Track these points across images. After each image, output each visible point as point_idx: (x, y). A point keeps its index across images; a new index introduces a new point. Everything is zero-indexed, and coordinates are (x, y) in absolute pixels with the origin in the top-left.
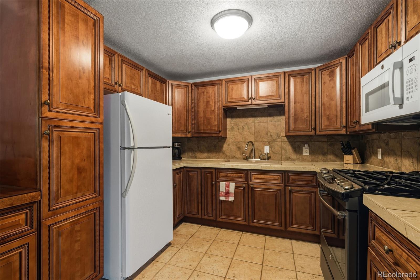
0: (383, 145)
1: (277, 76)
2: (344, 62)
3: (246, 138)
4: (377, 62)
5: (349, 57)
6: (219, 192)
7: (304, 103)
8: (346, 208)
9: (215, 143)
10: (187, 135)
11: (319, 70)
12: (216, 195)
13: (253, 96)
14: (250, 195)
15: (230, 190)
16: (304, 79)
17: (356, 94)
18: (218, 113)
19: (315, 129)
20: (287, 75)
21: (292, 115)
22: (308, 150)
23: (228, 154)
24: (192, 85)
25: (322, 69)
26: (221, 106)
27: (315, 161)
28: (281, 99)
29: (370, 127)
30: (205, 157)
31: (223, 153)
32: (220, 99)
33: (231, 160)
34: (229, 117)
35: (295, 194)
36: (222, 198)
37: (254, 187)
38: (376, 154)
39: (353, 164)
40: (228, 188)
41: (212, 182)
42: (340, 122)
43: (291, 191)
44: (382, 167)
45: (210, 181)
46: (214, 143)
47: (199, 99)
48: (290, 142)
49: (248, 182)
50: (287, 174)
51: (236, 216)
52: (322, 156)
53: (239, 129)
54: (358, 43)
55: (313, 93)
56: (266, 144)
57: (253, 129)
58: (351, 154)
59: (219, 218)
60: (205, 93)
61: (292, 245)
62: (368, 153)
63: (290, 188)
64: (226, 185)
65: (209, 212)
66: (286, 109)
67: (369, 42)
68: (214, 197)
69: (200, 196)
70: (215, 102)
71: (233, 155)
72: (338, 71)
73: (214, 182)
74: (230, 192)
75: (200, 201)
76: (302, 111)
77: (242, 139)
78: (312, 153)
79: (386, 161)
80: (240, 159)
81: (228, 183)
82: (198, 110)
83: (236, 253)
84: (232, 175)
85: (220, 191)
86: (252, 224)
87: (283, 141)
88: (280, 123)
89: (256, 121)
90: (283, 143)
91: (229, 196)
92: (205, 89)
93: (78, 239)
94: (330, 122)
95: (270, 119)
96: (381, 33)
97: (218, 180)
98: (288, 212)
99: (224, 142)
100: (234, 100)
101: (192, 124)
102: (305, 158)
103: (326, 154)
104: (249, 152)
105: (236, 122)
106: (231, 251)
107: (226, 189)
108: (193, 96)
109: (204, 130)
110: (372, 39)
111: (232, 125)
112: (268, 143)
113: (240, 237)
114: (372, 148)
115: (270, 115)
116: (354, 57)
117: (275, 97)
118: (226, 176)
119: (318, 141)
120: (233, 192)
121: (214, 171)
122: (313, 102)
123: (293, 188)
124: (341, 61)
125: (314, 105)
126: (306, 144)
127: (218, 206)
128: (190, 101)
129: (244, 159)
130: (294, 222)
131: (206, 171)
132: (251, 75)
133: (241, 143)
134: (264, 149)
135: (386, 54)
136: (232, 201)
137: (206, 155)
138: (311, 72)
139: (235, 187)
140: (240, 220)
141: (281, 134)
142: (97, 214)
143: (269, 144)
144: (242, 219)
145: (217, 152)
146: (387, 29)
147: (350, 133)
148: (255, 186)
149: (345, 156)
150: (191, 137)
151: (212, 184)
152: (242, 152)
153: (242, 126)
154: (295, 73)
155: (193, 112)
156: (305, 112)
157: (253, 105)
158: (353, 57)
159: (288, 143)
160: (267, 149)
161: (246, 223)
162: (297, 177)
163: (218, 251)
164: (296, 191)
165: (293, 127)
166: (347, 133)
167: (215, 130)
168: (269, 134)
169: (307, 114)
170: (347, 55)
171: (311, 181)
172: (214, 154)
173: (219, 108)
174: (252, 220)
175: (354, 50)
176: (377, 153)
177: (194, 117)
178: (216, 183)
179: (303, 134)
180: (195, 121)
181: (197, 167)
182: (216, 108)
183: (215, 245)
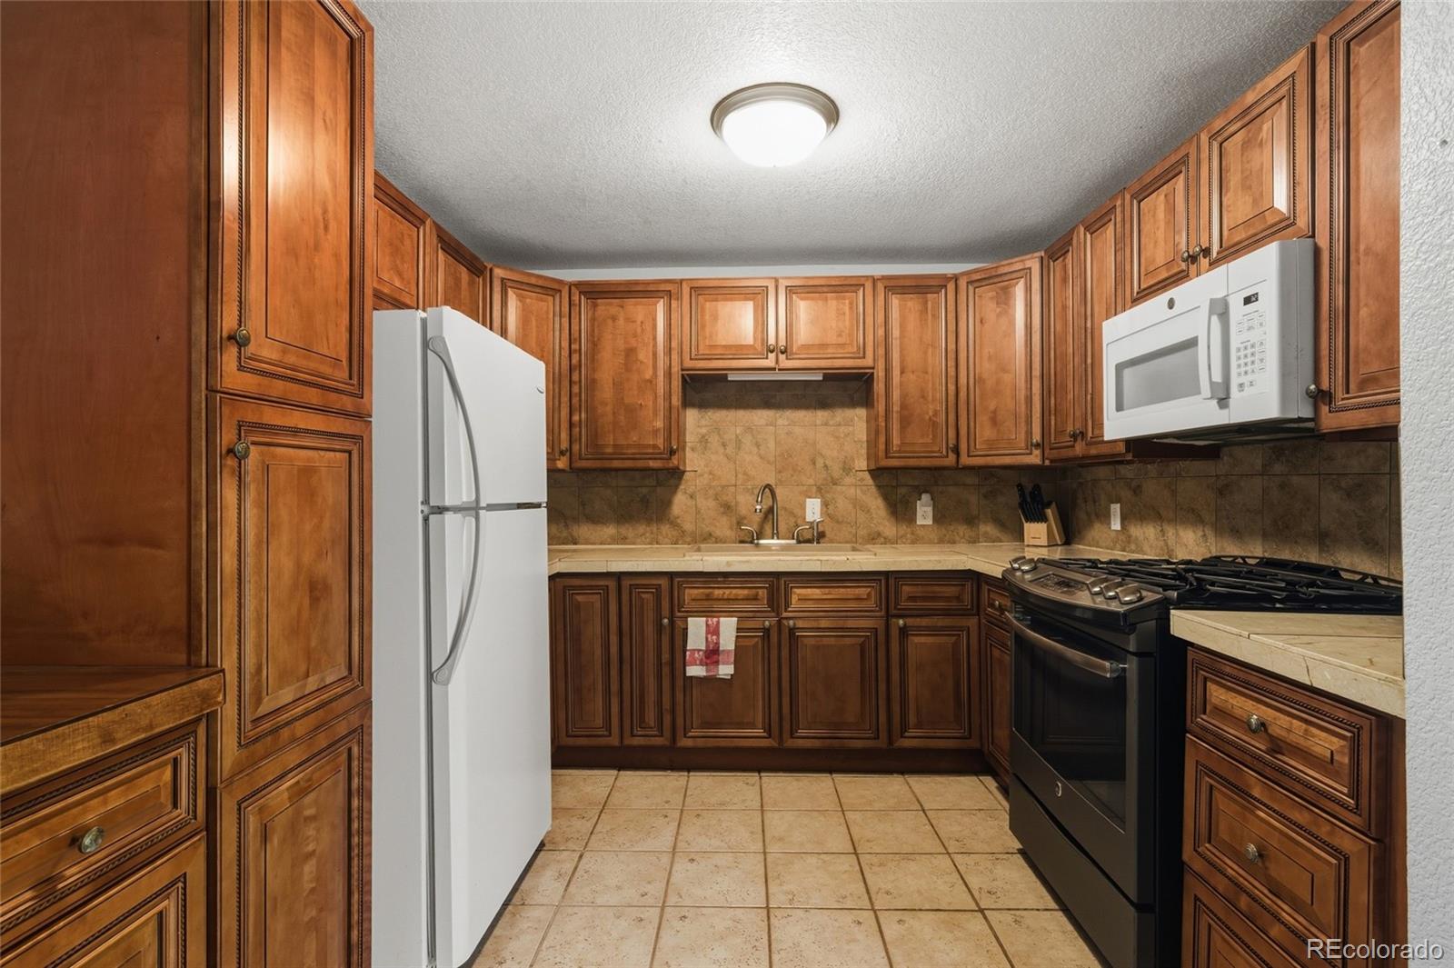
0: (1126, 494)
1: (853, 288)
2: (1035, 266)
3: (748, 475)
4: (1142, 287)
5: (1050, 257)
6: (685, 651)
7: (927, 373)
8: (1132, 648)
9: (644, 490)
10: (555, 464)
11: (968, 283)
12: (672, 663)
13: (782, 343)
14: (785, 653)
15: (721, 641)
16: (926, 303)
17: (1076, 359)
18: (665, 388)
19: (956, 450)
20: (880, 286)
21: (896, 408)
22: (929, 510)
23: (688, 526)
24: (573, 288)
25: (977, 281)
26: (676, 369)
27: (949, 542)
28: (864, 357)
29: (1122, 448)
30: (609, 540)
31: (671, 523)
32: (674, 344)
33: (702, 546)
34: (693, 405)
35: (916, 640)
36: (695, 671)
37: (797, 626)
38: (1105, 517)
39: (1049, 546)
40: (714, 637)
41: (661, 620)
42: (1027, 432)
43: (904, 632)
44: (1124, 551)
45: (650, 615)
46: (639, 489)
47: (599, 339)
48: (879, 487)
49: (778, 614)
50: (892, 581)
51: (741, 725)
52: (965, 527)
53: (724, 445)
54: (1081, 227)
55: (952, 346)
56: (809, 494)
57: (772, 444)
58: (1043, 518)
59: (685, 736)
60: (621, 322)
61: (910, 787)
62: (1082, 516)
63: (901, 622)
64: (707, 625)
65: (647, 720)
66: (879, 387)
67: (1119, 230)
68: (666, 670)
69: (614, 672)
70: (655, 354)
71: (708, 529)
72: (1019, 291)
73: (666, 621)
74: (721, 649)
75: (615, 687)
76: (923, 397)
77: (736, 476)
78: (939, 518)
79: (1134, 535)
80: (730, 543)
81: (715, 620)
82: (596, 377)
83: (767, 835)
84: (727, 591)
85: (688, 648)
86: (790, 743)
87: (860, 483)
88: (851, 428)
89: (780, 422)
90: (862, 490)
91: (717, 663)
92: (621, 309)
93: (310, 848)
94: (998, 431)
95: (822, 416)
96: (1154, 216)
97: (679, 611)
98: (896, 693)
99: (677, 487)
100: (722, 352)
101: (571, 425)
102: (921, 532)
103: (976, 521)
104: (757, 518)
105: (715, 421)
106: (752, 833)
107: (709, 639)
108: (575, 327)
109: (615, 446)
110: (1128, 226)
111: (704, 431)
112: (817, 491)
113: (758, 787)
114: (1095, 502)
115: (823, 404)
116: (1067, 260)
117: (846, 351)
118: (708, 598)
119: (956, 485)
120: (732, 647)
121: (664, 582)
122: (952, 372)
123: (910, 621)
124: (1028, 264)
125: (954, 379)
126: (923, 492)
127: (680, 696)
128: (565, 344)
129: (742, 542)
130: (912, 719)
131: (637, 585)
132: (774, 276)
133: (732, 489)
134: (804, 509)
135: (1168, 270)
136: (729, 677)
137: (610, 530)
138: (946, 286)
139: (739, 630)
140: (754, 735)
141: (856, 462)
142: (355, 750)
143: (820, 491)
144: (759, 732)
145: (649, 521)
146: (1171, 209)
147: (1051, 461)
148: (800, 624)
149: (1027, 525)
150: (568, 469)
151: (660, 627)
152: (734, 520)
153: (737, 436)
154: (901, 283)
155: (575, 383)
156: (930, 398)
157: (779, 370)
158: (1064, 260)
159: (873, 489)
160: (813, 510)
161: (773, 743)
162: (920, 588)
163: (710, 839)
164: (919, 628)
165: (899, 443)
166: (1044, 462)
167: (655, 446)
168: (820, 463)
169: (934, 406)
170: (1046, 252)
171: (958, 598)
172: (641, 528)
173: (669, 374)
174: (791, 731)
175: (1070, 243)
176: (1110, 517)
177: (580, 400)
178: (672, 622)
179: (924, 463)
180: (583, 415)
181: (605, 571)
182: (658, 373)
183: (694, 824)
